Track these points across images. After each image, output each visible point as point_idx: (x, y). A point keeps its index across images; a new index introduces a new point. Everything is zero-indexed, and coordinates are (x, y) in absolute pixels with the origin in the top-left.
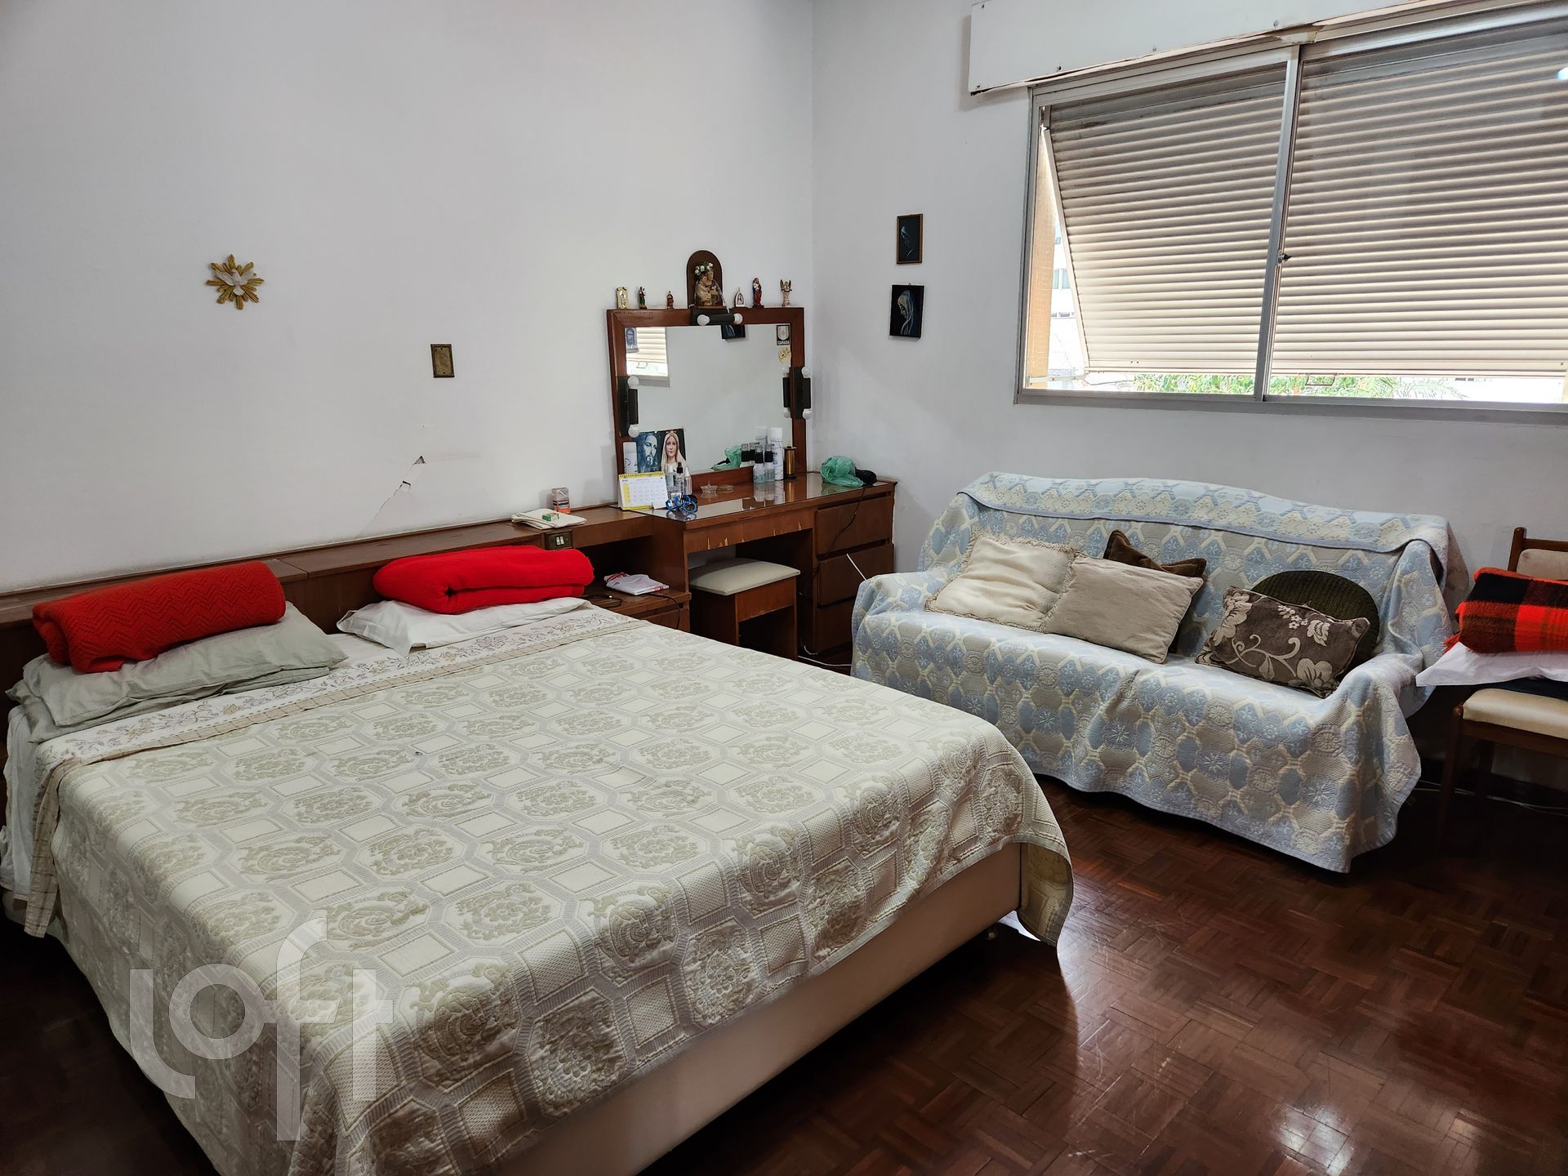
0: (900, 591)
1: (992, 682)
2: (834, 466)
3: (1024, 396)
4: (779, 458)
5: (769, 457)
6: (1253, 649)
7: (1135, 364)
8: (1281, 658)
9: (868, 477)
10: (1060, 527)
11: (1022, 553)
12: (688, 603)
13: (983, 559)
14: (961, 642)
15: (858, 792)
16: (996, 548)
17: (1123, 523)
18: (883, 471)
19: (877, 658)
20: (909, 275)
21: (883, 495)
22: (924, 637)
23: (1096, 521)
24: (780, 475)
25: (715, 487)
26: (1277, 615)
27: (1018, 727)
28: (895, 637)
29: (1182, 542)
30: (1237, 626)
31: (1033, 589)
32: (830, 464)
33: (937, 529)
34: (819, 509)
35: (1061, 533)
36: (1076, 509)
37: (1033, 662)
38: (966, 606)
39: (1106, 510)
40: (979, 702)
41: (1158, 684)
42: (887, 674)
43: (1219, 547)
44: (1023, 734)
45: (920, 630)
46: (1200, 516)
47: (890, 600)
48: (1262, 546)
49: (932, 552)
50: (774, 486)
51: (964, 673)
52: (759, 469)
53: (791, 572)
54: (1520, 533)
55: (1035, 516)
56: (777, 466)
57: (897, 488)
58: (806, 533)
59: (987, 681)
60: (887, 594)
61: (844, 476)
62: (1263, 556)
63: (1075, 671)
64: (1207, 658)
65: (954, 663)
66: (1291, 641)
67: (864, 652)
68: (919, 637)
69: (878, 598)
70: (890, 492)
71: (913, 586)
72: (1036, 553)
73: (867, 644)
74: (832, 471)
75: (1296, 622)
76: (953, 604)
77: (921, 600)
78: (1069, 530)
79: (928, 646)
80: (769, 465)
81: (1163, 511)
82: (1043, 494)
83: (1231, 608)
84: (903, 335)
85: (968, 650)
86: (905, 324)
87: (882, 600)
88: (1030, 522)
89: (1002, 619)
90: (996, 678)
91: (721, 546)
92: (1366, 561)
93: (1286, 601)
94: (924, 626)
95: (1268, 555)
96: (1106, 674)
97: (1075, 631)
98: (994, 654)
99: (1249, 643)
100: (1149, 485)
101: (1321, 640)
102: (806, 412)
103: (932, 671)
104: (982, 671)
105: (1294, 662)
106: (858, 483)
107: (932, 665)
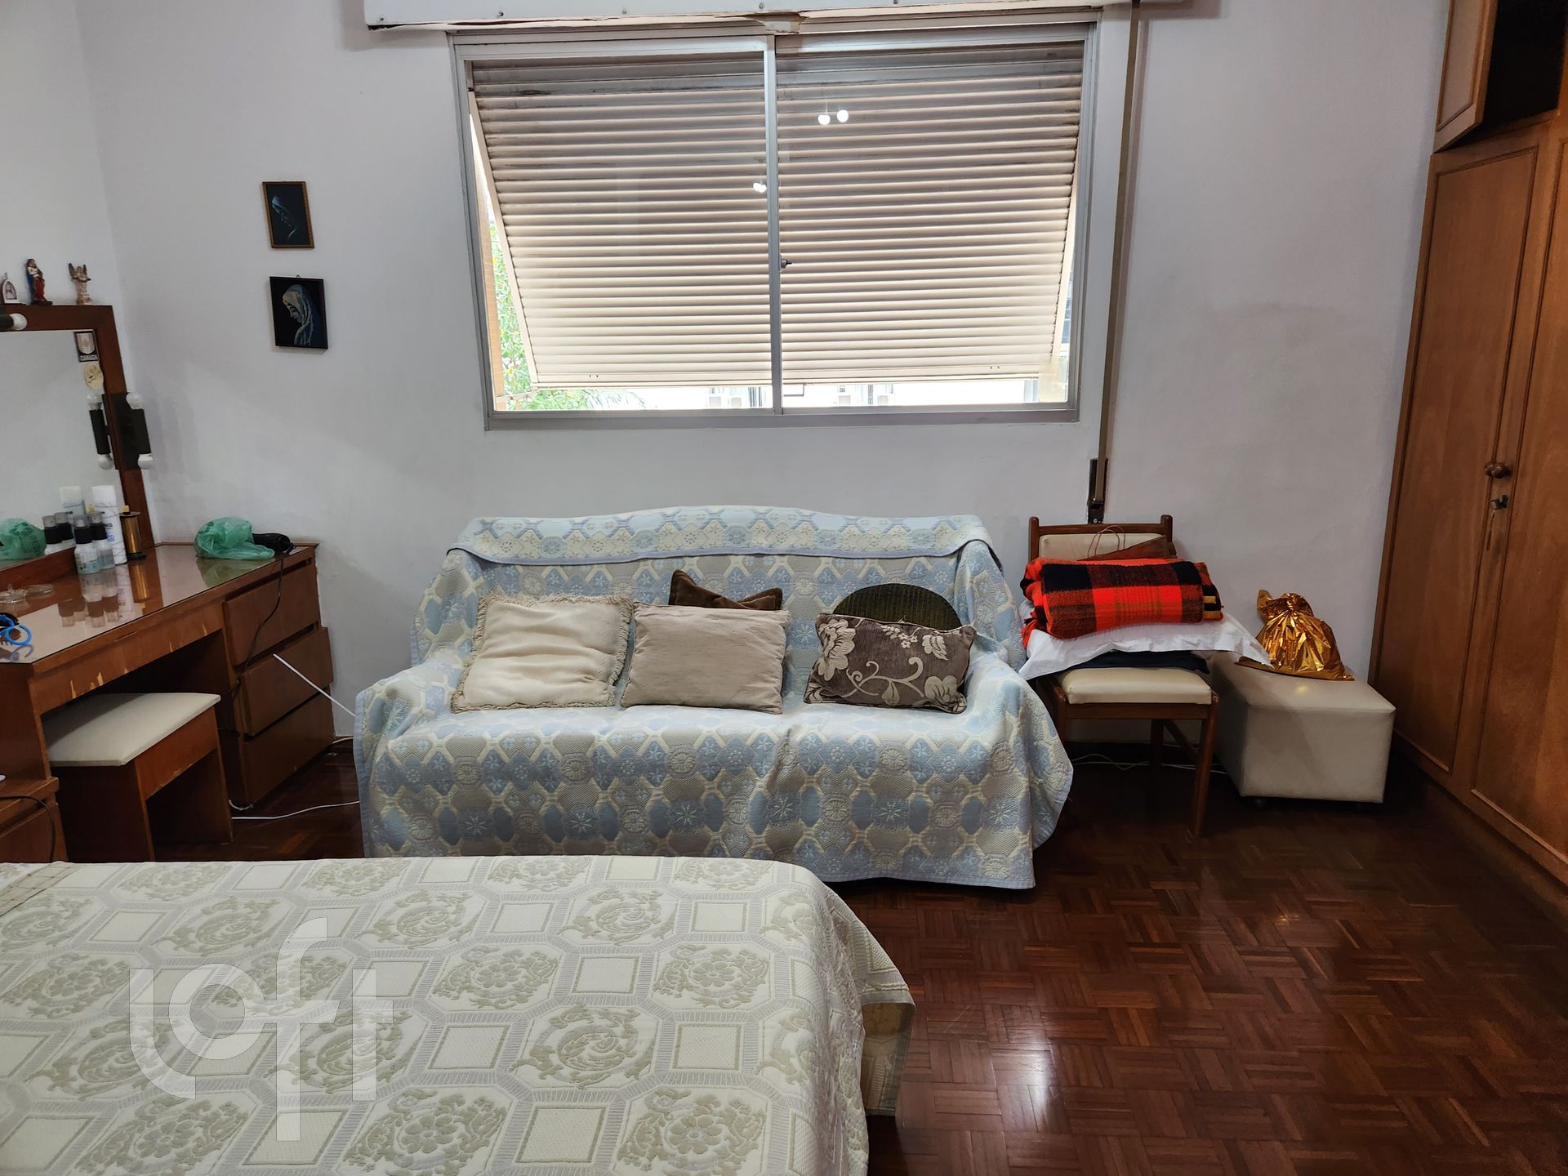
0: (423, 694)
1: (605, 787)
2: (221, 534)
3: (496, 421)
4: (115, 530)
5: (97, 532)
6: (873, 677)
7: (594, 378)
8: (905, 681)
9: (278, 543)
10: (598, 575)
11: (562, 614)
12: (54, 795)
13: (507, 630)
14: (551, 747)
15: (795, 1061)
16: (522, 613)
17: (675, 560)
18: (296, 531)
19: (417, 797)
20: (294, 263)
21: (302, 564)
22: (493, 751)
23: (642, 563)
24: (120, 557)
25: (22, 592)
26: (884, 637)
27: (650, 834)
28: (445, 760)
29: (746, 573)
30: (847, 655)
31: (587, 655)
32: (213, 530)
33: (431, 602)
34: (227, 599)
35: (600, 582)
36: (614, 550)
37: (660, 750)
38: (509, 694)
39: (651, 548)
40: (587, 817)
41: (818, 741)
42: (436, 814)
43: (787, 573)
44: (657, 840)
45: (482, 743)
46: (761, 542)
47: (415, 710)
48: (830, 566)
49: (428, 632)
50: (115, 574)
51: (562, 784)
52: (86, 553)
53: (207, 700)
54: (1034, 522)
55: (561, 566)
56: (115, 544)
57: (318, 551)
58: (215, 636)
59: (598, 787)
60: (408, 704)
61: (239, 545)
62: (833, 576)
63: (717, 747)
64: (817, 694)
65: (545, 774)
66: (912, 661)
67: (392, 793)
68: (484, 754)
69: (396, 711)
70: (310, 559)
71: (434, 683)
72: (579, 611)
73: (395, 778)
74: (217, 540)
75: (907, 641)
76: (491, 695)
77: (447, 700)
78: (610, 577)
79: (501, 762)
80: (102, 545)
81: (718, 542)
82: (565, 538)
83: (834, 637)
84: (299, 346)
85: (563, 755)
86: (299, 331)
87: (403, 713)
88: (557, 574)
89: (561, 701)
90: (610, 781)
91: (93, 687)
92: (929, 567)
93: (891, 619)
94: (487, 736)
95: (838, 575)
96: (755, 743)
97: (667, 697)
98: (604, 751)
99: (866, 671)
100: (692, 514)
101: (941, 654)
102: (143, 459)
103: (511, 794)
104: (588, 775)
105: (921, 682)
106: (267, 553)
107: (510, 786)
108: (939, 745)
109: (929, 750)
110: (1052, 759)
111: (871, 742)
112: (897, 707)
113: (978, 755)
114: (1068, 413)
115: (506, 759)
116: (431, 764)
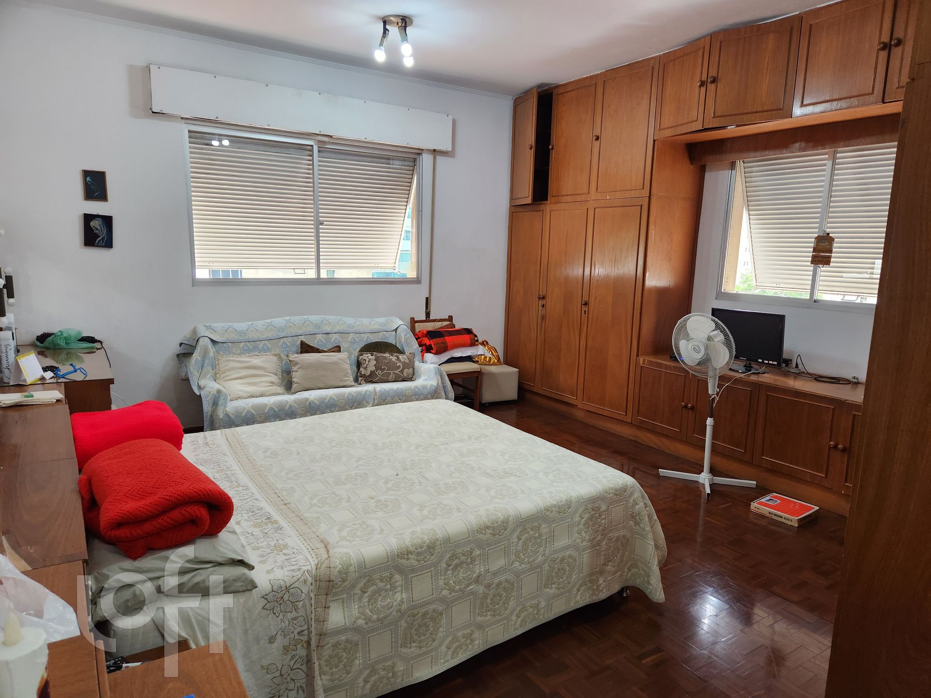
3: (201, 283)
6: (385, 372)
8: (397, 372)
10: (264, 344)
11: (256, 361)
13: (233, 369)
16: (238, 361)
17: (295, 337)
20: (96, 208)
23: (282, 339)
26: (385, 358)
29: (323, 340)
30: (374, 365)
31: (270, 376)
33: (197, 359)
35: (265, 347)
36: (270, 335)
38: (248, 392)
39: (284, 333)
43: (339, 340)
46: (328, 329)
48: (354, 336)
54: (412, 319)
55: (248, 342)
62: (355, 340)
64: (363, 381)
66: (398, 365)
69: (222, 398)
72: (263, 359)
75: (394, 359)
78: (269, 345)
81: (312, 330)
82: (247, 330)
83: (367, 360)
84: (97, 246)
86: (98, 239)
88: (247, 345)
92: (387, 335)
93: (385, 353)
95: (357, 339)
96: (365, 393)
99: (382, 370)
100: (297, 319)
101: (407, 361)
105: (402, 371)
108: (421, 387)
109: (419, 389)
110: (449, 389)
111: (401, 388)
112: (393, 382)
113: (433, 388)
114: (417, 281)
115: (276, 409)
116: (246, 415)
